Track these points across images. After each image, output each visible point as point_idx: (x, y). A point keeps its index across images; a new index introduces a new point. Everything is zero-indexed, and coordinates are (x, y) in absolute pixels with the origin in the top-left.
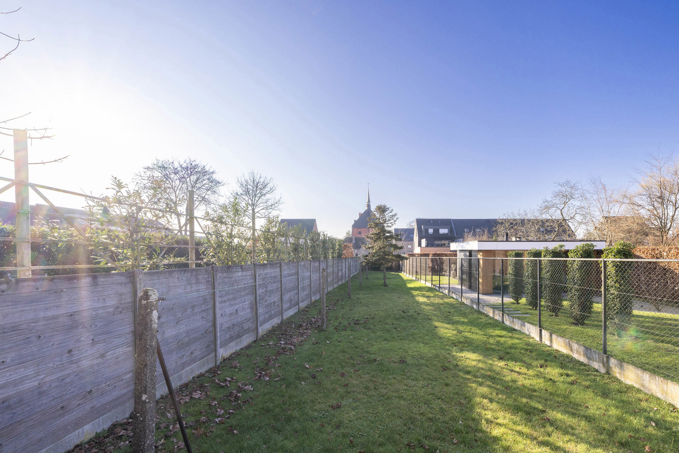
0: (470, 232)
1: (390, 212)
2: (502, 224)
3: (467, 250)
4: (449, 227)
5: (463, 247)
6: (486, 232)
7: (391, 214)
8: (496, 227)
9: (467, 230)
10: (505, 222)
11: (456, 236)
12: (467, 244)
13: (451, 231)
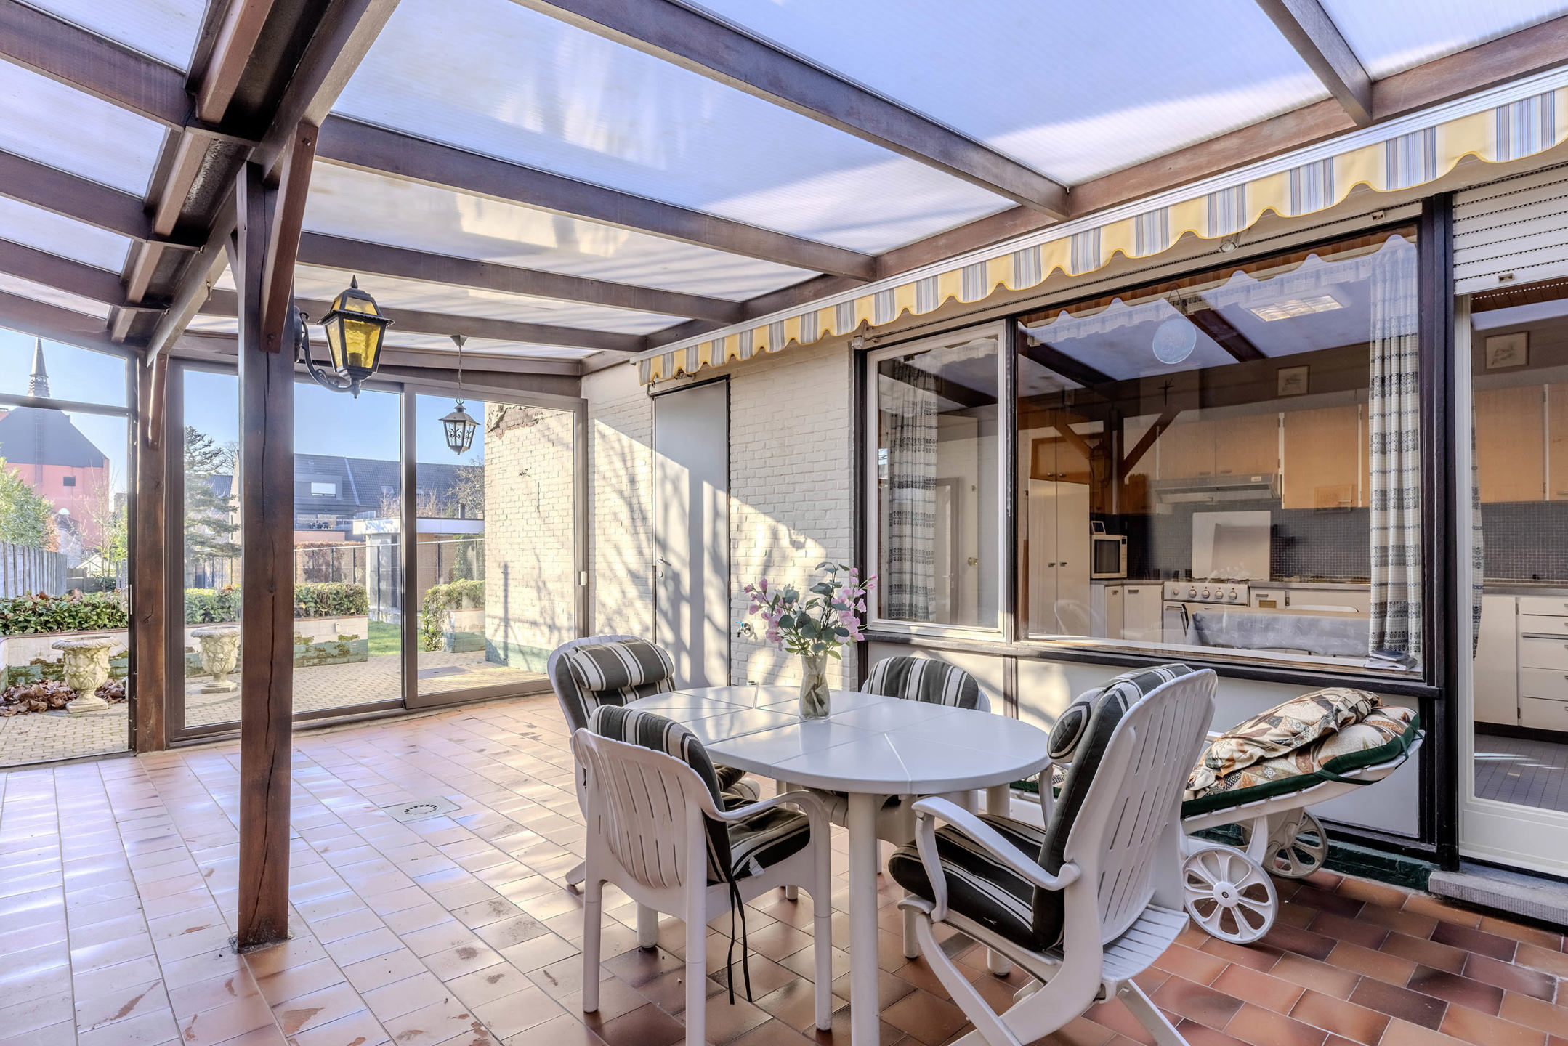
0: (395, 495)
1: (206, 446)
2: (467, 483)
3: (388, 534)
4: (340, 478)
5: (379, 527)
6: (433, 498)
7: (207, 450)
8: (454, 488)
9: (389, 490)
10: (475, 477)
11: (358, 503)
12: (386, 522)
13: (345, 488)
